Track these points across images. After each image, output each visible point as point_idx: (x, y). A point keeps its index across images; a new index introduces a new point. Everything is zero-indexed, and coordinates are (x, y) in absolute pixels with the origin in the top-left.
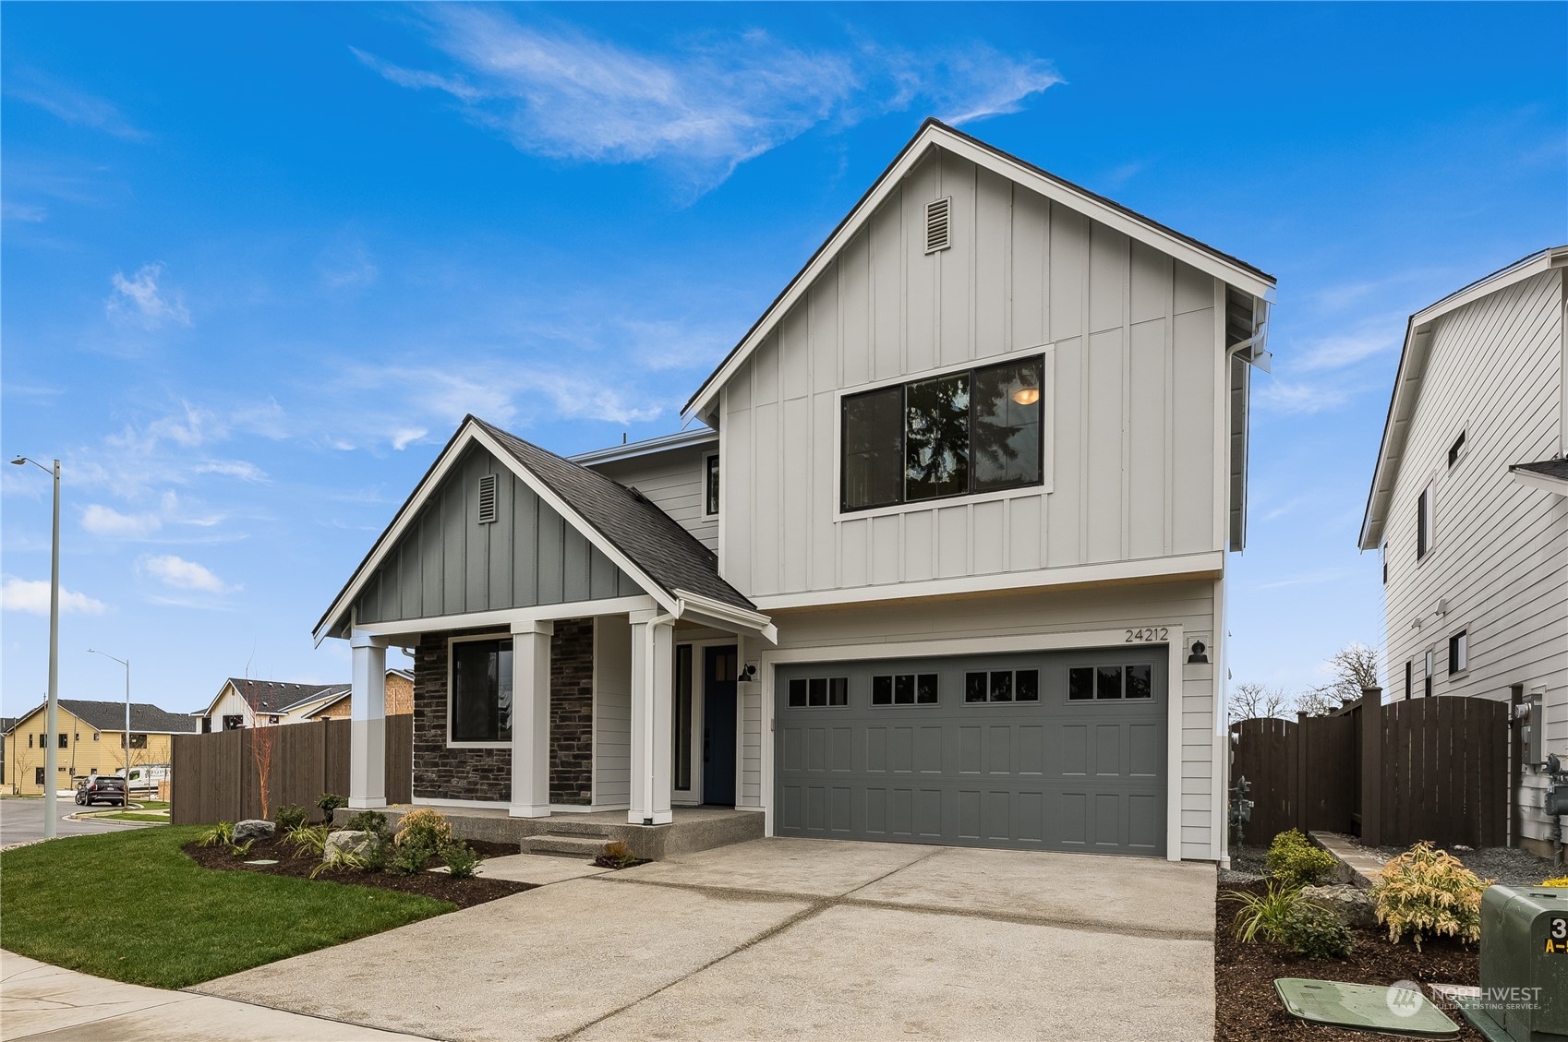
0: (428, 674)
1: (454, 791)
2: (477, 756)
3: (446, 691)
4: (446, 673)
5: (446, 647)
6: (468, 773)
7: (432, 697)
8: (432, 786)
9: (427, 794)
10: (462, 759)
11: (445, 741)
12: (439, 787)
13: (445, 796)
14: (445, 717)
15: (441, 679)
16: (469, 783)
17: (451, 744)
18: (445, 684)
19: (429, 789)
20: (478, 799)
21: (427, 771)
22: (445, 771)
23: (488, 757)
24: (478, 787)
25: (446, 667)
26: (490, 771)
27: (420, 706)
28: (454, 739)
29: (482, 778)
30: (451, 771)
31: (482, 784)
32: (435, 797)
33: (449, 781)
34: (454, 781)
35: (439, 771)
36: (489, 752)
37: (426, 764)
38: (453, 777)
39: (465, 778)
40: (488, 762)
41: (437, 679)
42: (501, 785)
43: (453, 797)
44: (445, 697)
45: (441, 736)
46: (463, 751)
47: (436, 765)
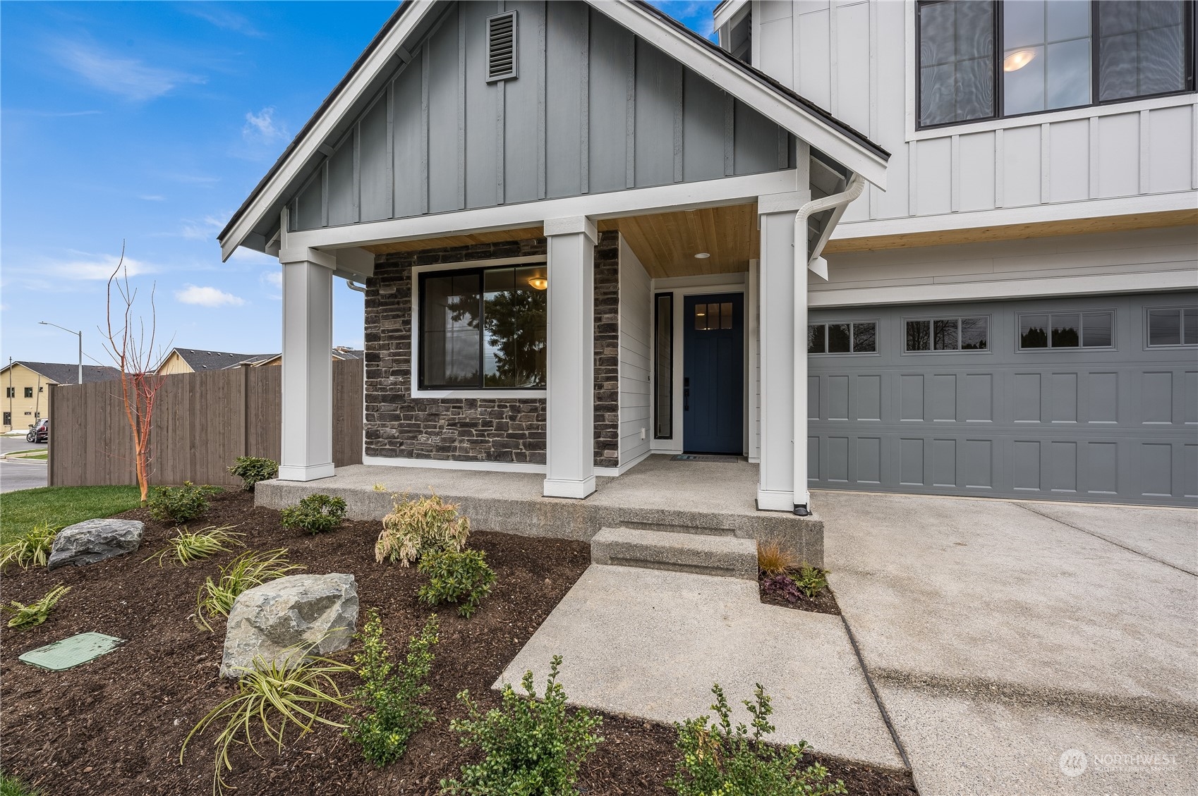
0: (385, 311)
1: (422, 450)
2: (454, 407)
3: (410, 330)
4: (410, 309)
5: (409, 278)
6: (441, 427)
7: (391, 338)
8: (391, 443)
9: (384, 452)
10: (434, 411)
11: (409, 389)
12: (401, 444)
13: (410, 455)
14: (409, 361)
15: (404, 316)
16: (444, 440)
17: (416, 393)
18: (409, 322)
19: (387, 447)
20: (456, 458)
21: (384, 426)
22: (409, 425)
23: (470, 408)
24: (456, 444)
25: (410, 302)
26: (474, 425)
27: (374, 349)
28: (421, 386)
29: (461, 434)
30: (419, 426)
31: (461, 441)
32: (396, 456)
33: (414, 438)
34: (422, 438)
35: (401, 425)
36: (472, 403)
37: (382, 417)
38: (421, 432)
39: (437, 434)
40: (467, 414)
41: (398, 316)
42: (488, 442)
43: (419, 456)
44: (409, 337)
45: (402, 384)
46: (434, 401)
47: (397, 418)
